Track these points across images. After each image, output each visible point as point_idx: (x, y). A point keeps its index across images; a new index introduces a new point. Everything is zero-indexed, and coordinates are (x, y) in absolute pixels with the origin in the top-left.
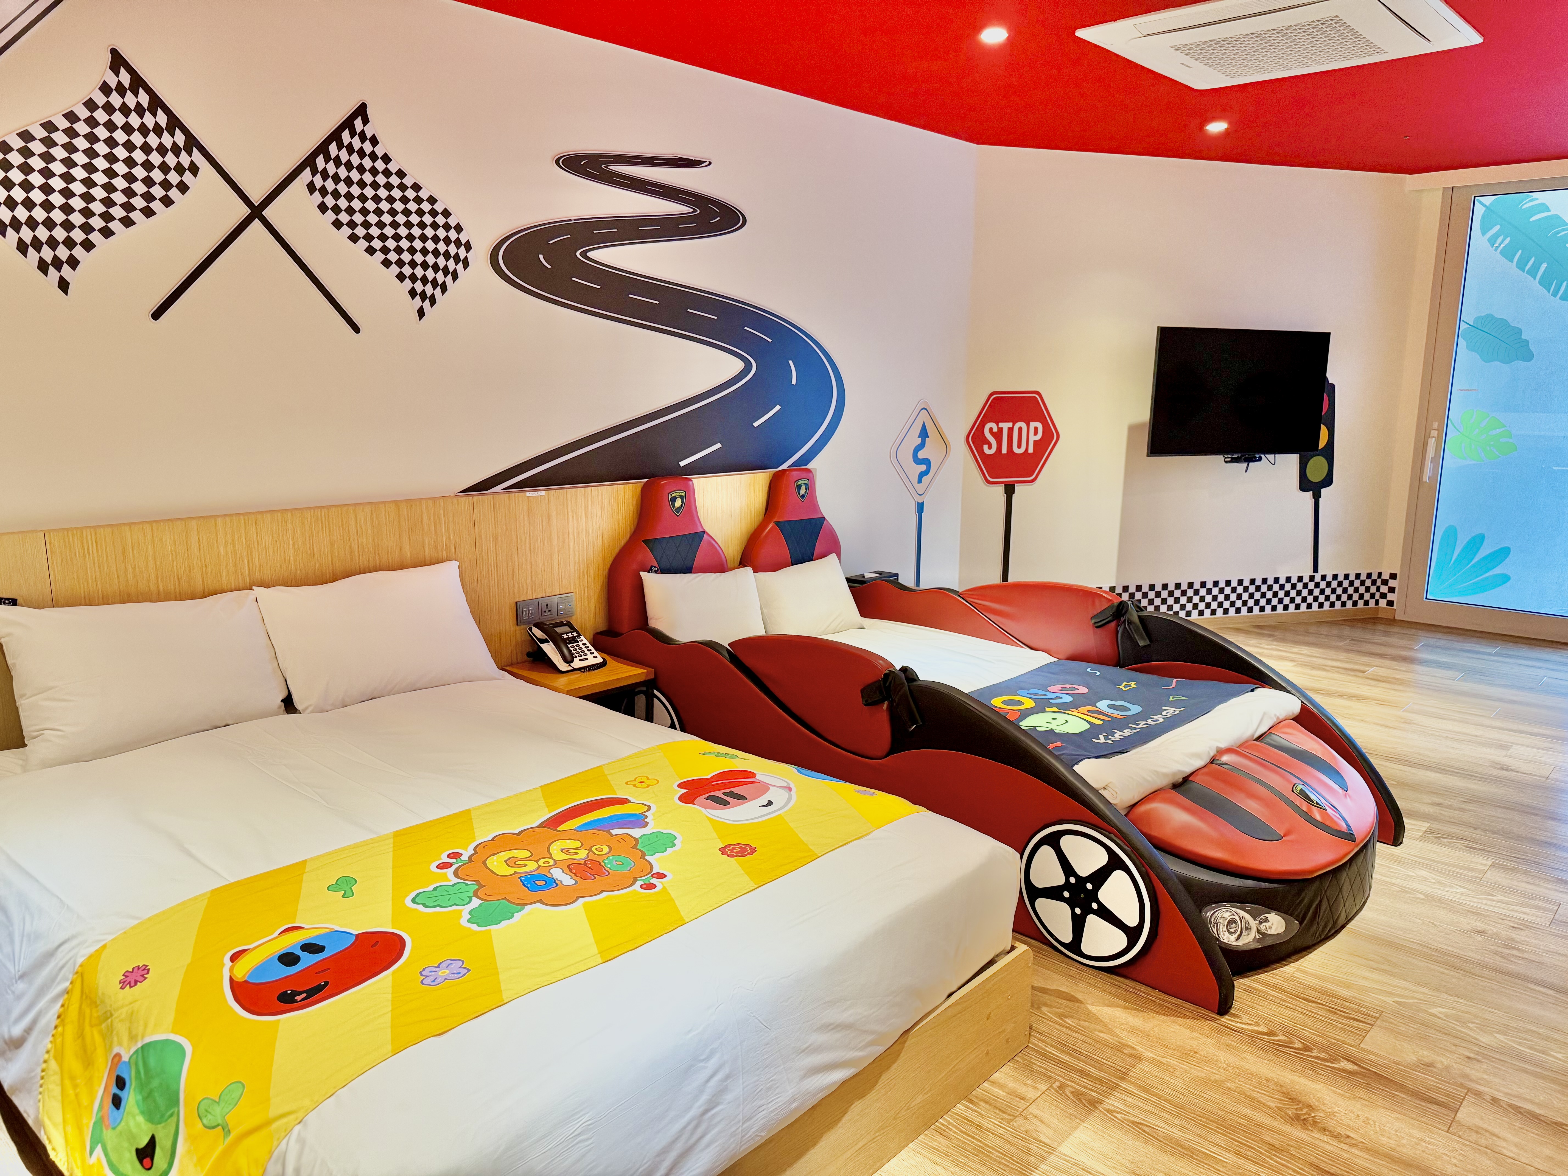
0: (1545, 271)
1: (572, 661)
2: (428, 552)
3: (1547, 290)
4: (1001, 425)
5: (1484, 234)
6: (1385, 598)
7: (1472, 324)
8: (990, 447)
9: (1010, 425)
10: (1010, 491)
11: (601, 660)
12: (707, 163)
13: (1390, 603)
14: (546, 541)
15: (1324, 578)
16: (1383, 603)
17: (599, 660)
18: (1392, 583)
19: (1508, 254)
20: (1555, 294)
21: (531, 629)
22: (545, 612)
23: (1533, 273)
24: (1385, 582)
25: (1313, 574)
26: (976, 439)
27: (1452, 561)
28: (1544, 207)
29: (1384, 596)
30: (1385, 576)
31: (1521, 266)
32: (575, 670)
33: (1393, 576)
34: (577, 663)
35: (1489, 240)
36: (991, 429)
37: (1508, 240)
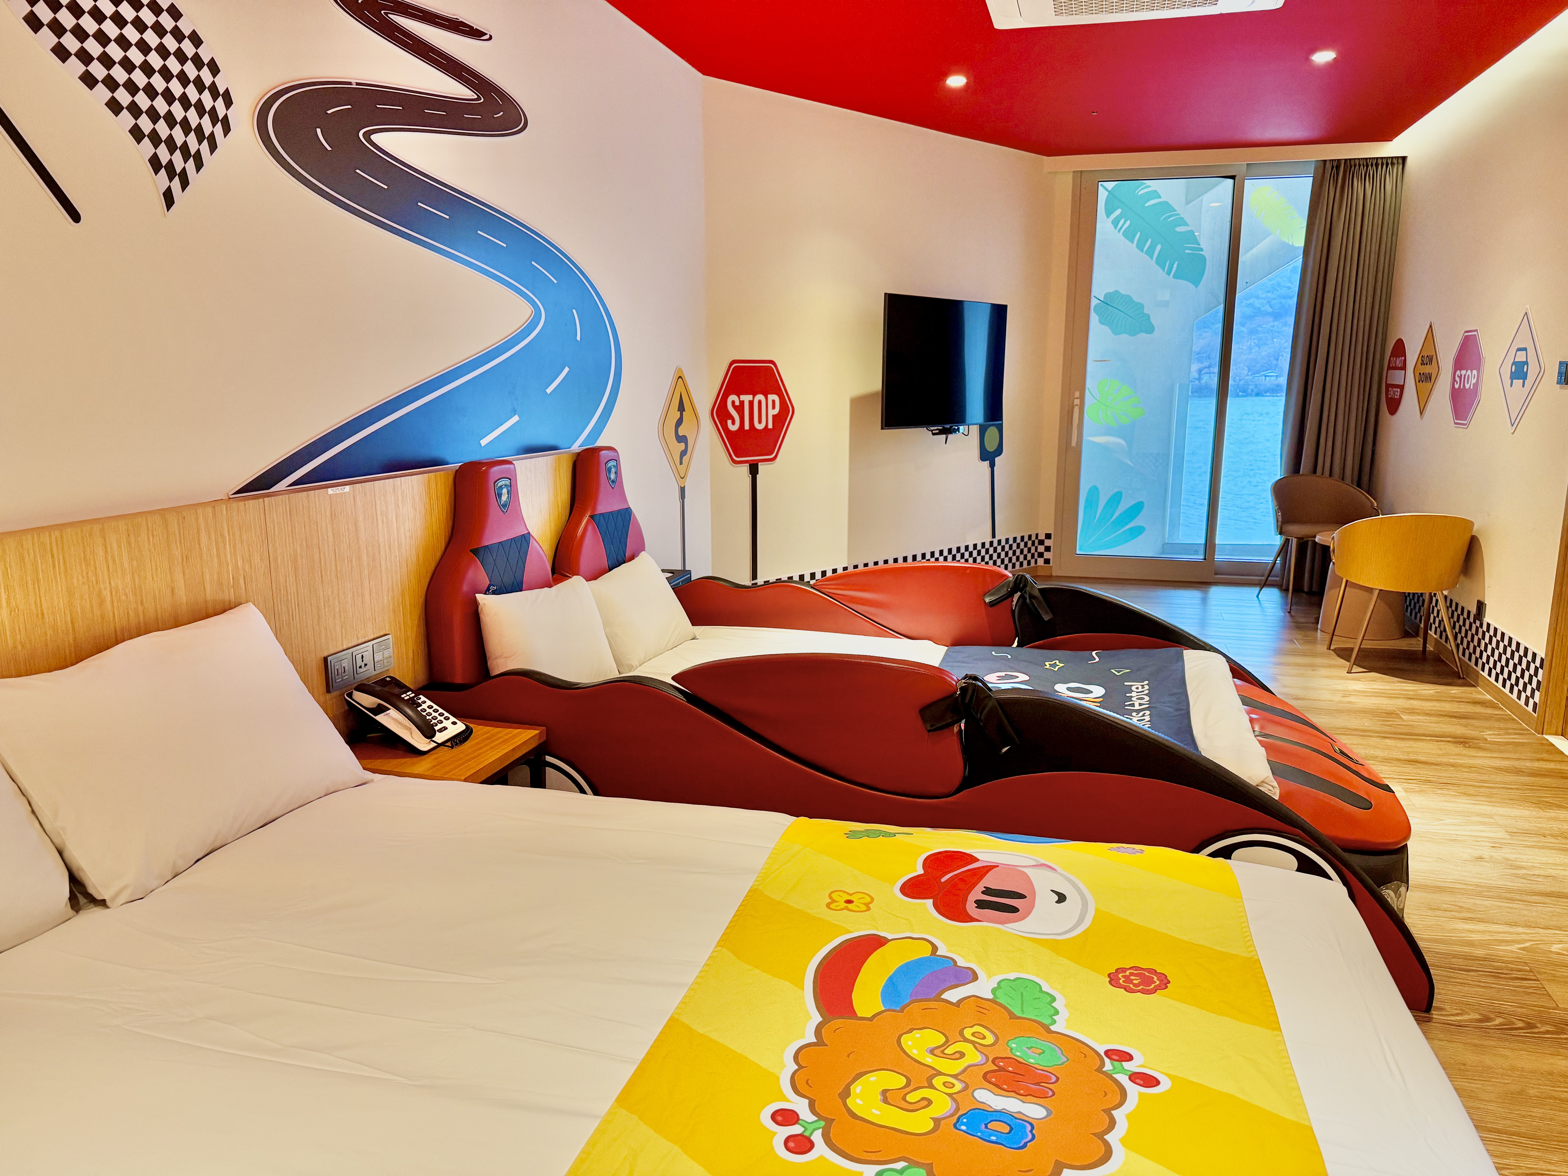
0: (1160, 251)
1: (434, 735)
2: (211, 593)
3: (1161, 267)
4: (743, 397)
5: (1108, 216)
6: (1043, 557)
7: (1102, 300)
8: (733, 423)
9: (750, 397)
10: (754, 470)
11: (464, 727)
12: (487, 37)
13: (1047, 561)
14: (354, 560)
15: (999, 542)
16: (1041, 561)
17: (460, 727)
18: (1048, 543)
19: (1129, 235)
20: (1169, 273)
21: (350, 695)
22: (360, 667)
23: (1150, 252)
24: (1041, 542)
25: (992, 540)
26: (720, 413)
27: (1096, 519)
28: (1155, 194)
29: (1041, 555)
30: (1042, 537)
31: (1140, 247)
32: (439, 745)
33: (1048, 536)
34: (440, 738)
35: (1113, 222)
36: (733, 402)
37: (1128, 223)
